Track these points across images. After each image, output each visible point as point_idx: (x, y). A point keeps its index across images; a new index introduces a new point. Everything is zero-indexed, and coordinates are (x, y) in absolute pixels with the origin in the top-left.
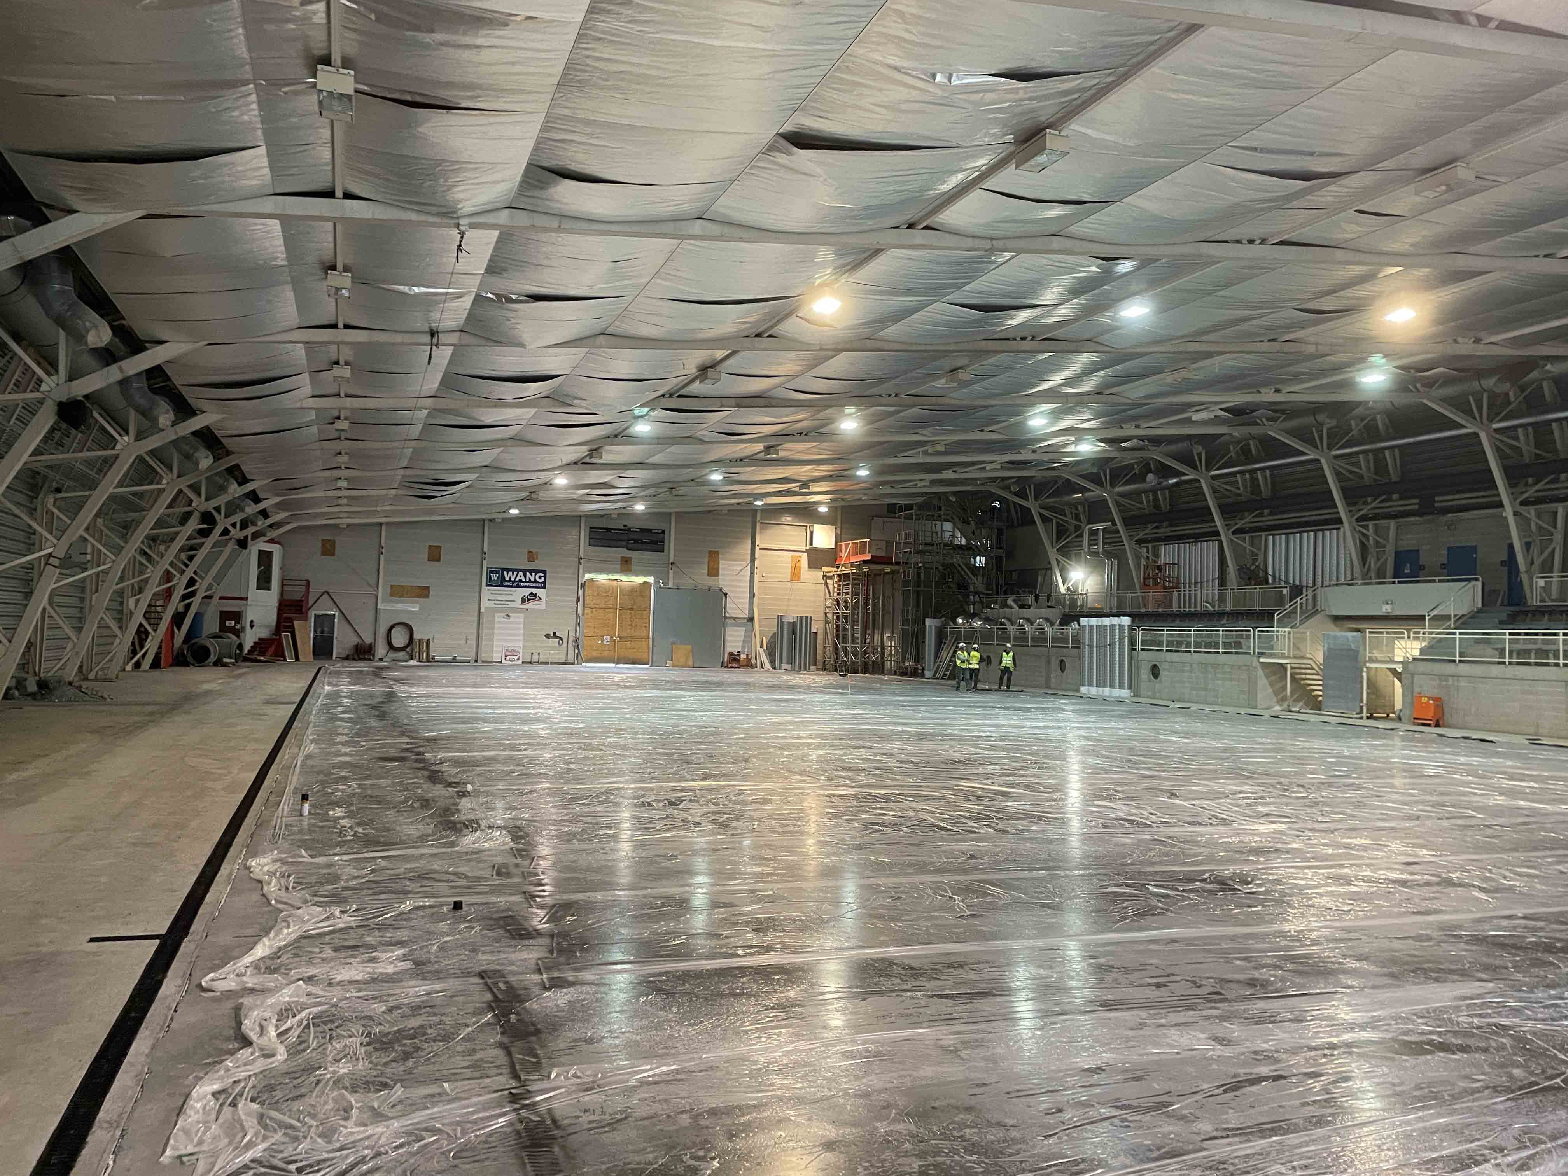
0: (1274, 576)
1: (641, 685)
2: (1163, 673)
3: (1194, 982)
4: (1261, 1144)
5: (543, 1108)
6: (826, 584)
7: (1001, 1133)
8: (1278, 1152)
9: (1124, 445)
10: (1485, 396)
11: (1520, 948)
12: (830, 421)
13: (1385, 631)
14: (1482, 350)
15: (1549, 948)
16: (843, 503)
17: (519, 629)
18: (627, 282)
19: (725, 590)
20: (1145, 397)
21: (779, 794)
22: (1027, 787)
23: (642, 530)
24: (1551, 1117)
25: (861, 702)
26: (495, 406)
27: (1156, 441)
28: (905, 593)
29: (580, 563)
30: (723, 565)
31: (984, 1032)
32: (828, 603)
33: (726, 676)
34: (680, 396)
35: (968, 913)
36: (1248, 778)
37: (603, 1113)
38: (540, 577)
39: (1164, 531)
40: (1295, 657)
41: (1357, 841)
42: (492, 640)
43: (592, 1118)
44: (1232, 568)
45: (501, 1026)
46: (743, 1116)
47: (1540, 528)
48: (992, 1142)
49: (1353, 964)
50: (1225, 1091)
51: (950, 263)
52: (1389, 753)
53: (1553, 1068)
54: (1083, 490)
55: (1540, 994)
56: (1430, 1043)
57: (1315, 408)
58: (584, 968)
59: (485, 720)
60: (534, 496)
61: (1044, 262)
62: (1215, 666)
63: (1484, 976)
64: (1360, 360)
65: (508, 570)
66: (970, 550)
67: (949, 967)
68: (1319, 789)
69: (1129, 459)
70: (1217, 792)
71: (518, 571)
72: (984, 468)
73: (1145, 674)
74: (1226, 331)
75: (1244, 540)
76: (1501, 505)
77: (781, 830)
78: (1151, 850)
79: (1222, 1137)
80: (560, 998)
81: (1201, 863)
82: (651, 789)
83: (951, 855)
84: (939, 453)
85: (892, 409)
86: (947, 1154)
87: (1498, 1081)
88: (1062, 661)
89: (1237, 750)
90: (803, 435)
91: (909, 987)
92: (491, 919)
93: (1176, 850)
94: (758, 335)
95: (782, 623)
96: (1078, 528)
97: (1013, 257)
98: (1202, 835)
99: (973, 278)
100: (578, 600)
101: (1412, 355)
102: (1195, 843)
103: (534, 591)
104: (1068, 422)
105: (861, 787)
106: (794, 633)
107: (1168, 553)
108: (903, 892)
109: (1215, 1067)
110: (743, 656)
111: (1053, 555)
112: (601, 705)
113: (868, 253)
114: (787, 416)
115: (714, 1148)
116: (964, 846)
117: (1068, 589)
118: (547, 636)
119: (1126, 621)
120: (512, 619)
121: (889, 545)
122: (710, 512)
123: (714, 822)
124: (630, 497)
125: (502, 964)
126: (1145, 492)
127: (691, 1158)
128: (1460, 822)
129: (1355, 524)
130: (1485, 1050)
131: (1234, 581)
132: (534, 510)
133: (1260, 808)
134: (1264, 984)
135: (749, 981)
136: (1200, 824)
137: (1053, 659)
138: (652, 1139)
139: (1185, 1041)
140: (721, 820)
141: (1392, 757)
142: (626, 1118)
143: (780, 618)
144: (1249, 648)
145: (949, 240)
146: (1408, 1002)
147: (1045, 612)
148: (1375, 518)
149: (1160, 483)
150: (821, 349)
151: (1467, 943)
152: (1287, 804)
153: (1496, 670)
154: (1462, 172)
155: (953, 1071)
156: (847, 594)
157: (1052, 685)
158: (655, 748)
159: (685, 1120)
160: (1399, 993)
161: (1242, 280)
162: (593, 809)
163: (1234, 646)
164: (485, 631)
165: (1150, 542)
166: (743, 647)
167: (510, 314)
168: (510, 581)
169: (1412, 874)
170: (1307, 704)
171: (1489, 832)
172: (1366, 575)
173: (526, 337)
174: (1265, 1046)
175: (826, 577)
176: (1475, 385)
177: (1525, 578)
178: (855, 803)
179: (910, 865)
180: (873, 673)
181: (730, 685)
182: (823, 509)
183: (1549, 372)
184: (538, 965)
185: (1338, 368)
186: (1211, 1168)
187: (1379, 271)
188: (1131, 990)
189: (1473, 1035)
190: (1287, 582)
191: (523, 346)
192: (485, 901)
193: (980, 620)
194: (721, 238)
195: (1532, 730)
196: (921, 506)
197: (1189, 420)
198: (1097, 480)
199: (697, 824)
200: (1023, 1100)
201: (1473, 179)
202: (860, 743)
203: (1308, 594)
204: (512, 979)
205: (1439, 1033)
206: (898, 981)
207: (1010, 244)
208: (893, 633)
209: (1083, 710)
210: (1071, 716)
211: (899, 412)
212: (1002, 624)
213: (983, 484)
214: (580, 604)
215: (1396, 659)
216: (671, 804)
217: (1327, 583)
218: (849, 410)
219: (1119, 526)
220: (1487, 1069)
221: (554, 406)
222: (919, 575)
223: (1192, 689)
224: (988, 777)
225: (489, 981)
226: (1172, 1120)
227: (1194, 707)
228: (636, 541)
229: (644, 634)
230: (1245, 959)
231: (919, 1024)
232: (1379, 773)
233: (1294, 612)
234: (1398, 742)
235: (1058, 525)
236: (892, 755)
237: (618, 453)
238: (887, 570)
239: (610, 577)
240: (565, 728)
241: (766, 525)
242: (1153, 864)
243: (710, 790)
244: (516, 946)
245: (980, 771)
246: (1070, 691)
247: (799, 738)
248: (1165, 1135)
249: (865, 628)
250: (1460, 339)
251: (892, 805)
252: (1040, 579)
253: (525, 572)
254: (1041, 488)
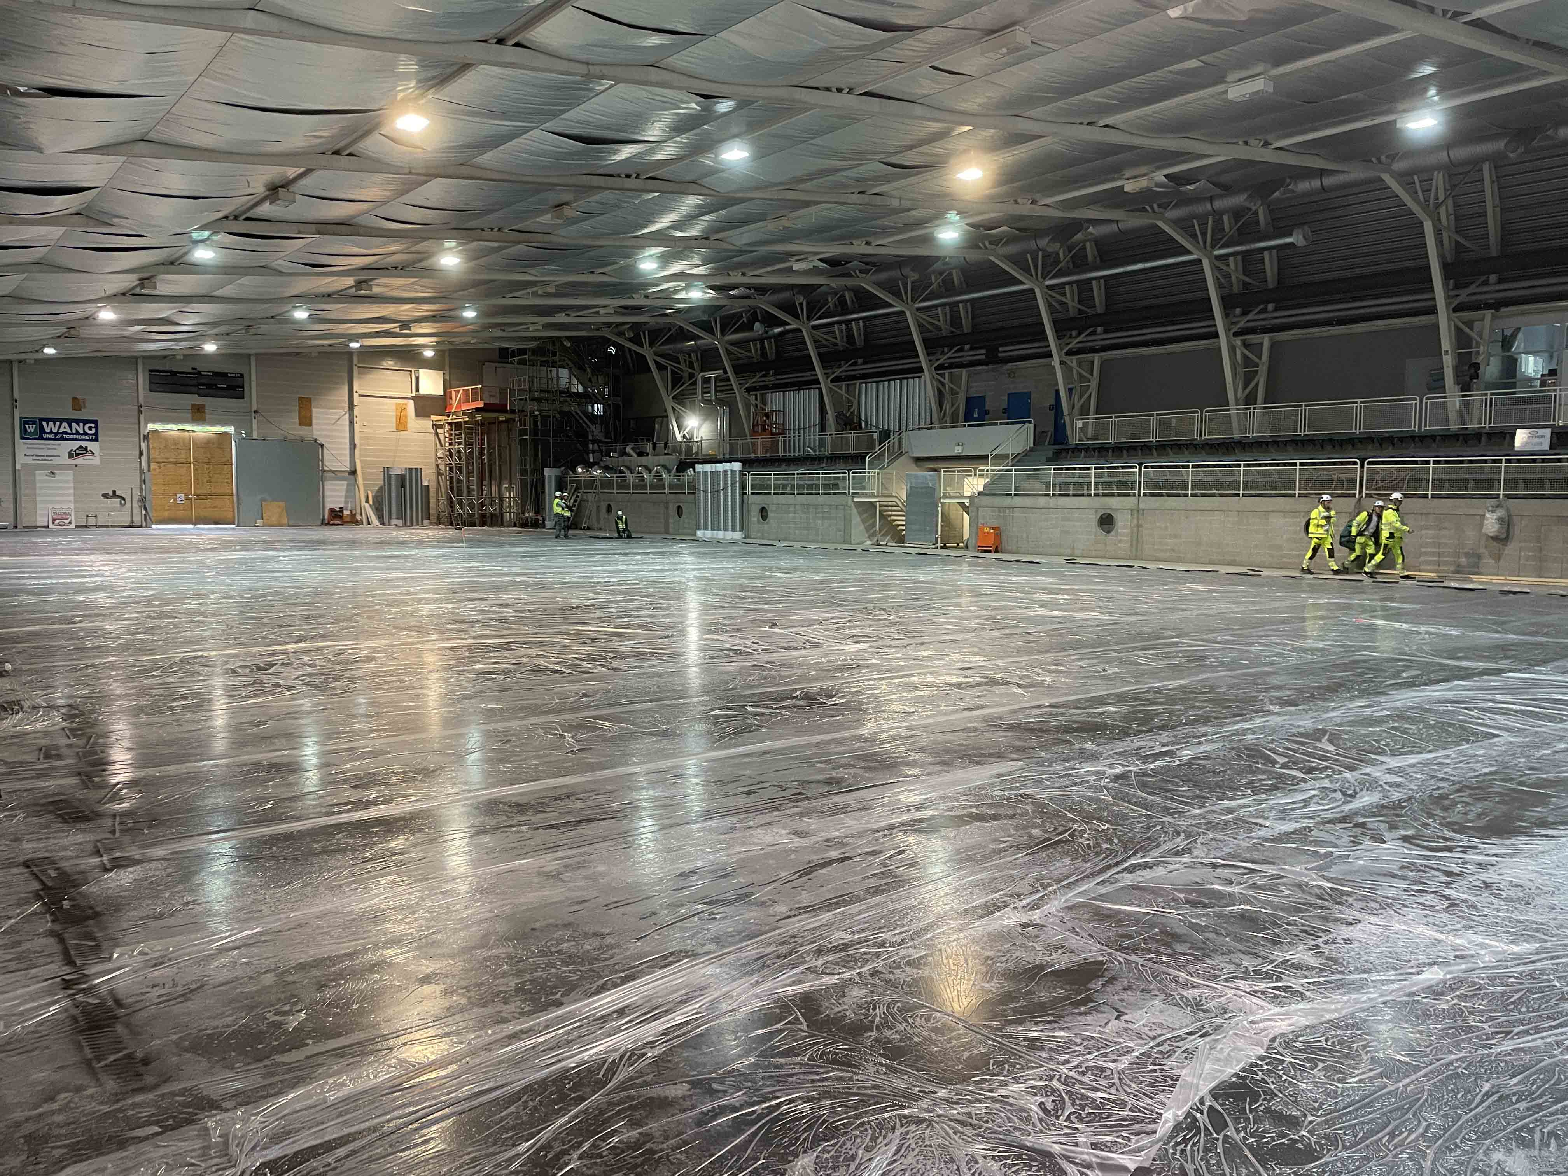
0: (866, 422)
1: (226, 546)
2: (770, 515)
3: (781, 787)
4: (826, 916)
5: (104, 990)
6: (437, 434)
7: (597, 943)
8: (841, 921)
9: (732, 292)
10: (1040, 253)
11: (1042, 731)
12: (429, 255)
13: (957, 468)
14: (1038, 211)
15: (1068, 730)
16: (452, 347)
17: (69, 488)
18: (166, 79)
19: (321, 440)
20: (748, 244)
21: (385, 651)
22: (642, 626)
23: (216, 374)
24: (1058, 864)
25: (478, 555)
26: (11, 223)
27: (761, 289)
28: (522, 442)
29: (140, 412)
30: (317, 413)
31: (586, 853)
32: (440, 454)
33: (327, 533)
34: (247, 219)
35: (578, 747)
36: (840, 605)
37: (175, 985)
38: (90, 428)
39: (771, 379)
40: (883, 496)
41: (925, 654)
42: (35, 501)
43: (163, 992)
44: (830, 415)
45: (52, 914)
46: (334, 965)
47: (1080, 375)
48: (588, 951)
49: (914, 756)
50: (800, 877)
51: (549, 88)
52: (956, 577)
53: (1063, 825)
54: (695, 337)
55: (1057, 767)
56: (970, 815)
57: (901, 262)
58: (154, 845)
59: (29, 592)
60: (73, 332)
61: (645, 94)
62: (816, 507)
63: (1015, 756)
64: (937, 217)
65: (48, 420)
66: (588, 398)
67: (555, 800)
68: (897, 611)
69: (738, 307)
70: (811, 620)
71: (61, 421)
72: (598, 312)
73: (755, 516)
74: (820, 180)
75: (841, 388)
76: (1049, 355)
77: (385, 687)
78: (750, 676)
79: (795, 916)
80: (125, 878)
81: (794, 683)
82: (236, 656)
83: (562, 696)
84: (549, 295)
85: (496, 244)
86: (544, 969)
87: (1020, 840)
88: (679, 507)
89: (831, 582)
90: (399, 269)
91: (515, 822)
92: (36, 805)
93: (773, 673)
94: (337, 153)
95: (389, 476)
96: (691, 376)
97: (612, 86)
98: (796, 659)
99: (572, 106)
100: (141, 454)
101: (981, 213)
102: (791, 666)
103: (84, 444)
104: (677, 267)
105: (474, 638)
106: (403, 486)
107: (774, 401)
108: (512, 735)
109: (793, 857)
110: (346, 512)
111: (669, 403)
112: (175, 570)
113: (455, 68)
114: (378, 247)
115: (300, 1000)
116: (577, 686)
117: (684, 436)
118: (105, 496)
119: (737, 466)
120: (57, 477)
121: (503, 392)
122: (297, 354)
123: (308, 684)
124: (197, 335)
125: (51, 851)
126: (754, 340)
127: (275, 1014)
128: (1007, 631)
129: (934, 372)
130: (1012, 817)
131: (833, 428)
132: (75, 349)
133: (847, 631)
134: (838, 782)
135: (345, 837)
136: (795, 648)
137: (671, 505)
138: (231, 1002)
139: (769, 839)
140: (317, 682)
141: (960, 580)
142: (202, 986)
143: (386, 471)
144: (845, 488)
145: (542, 61)
146: (953, 783)
147: (662, 459)
148: (951, 366)
149: (766, 332)
150: (410, 173)
151: (1005, 730)
152: (870, 626)
153: (1042, 501)
154: (1020, 35)
155: (555, 893)
156: (460, 444)
157: (671, 530)
158: (241, 612)
159: (269, 979)
160: (949, 777)
161: (832, 129)
162: (166, 680)
163: (832, 487)
164: (23, 491)
165: (757, 390)
166: (346, 502)
167: (18, 110)
168: (51, 432)
169: (966, 677)
170: (893, 538)
171: (1030, 638)
172: (942, 420)
173: (43, 139)
174: (837, 834)
175: (436, 426)
176: (1032, 245)
177: (1067, 419)
178: (467, 654)
179: (522, 709)
180: (491, 525)
181: (334, 543)
182: (429, 353)
183: (1091, 234)
184: (96, 847)
185: (919, 223)
186: (783, 943)
187: (953, 130)
188: (725, 800)
189: (1003, 805)
190: (877, 427)
191: (39, 150)
192: (29, 787)
193: (600, 468)
194: (280, 35)
195: (1069, 551)
196: (534, 352)
197: (790, 270)
198: (707, 327)
199: (290, 688)
200: (619, 909)
201: (1029, 44)
202: (475, 595)
203: (893, 438)
204: (63, 864)
205: (977, 807)
206: (504, 818)
207: (606, 71)
208: (511, 484)
209: (699, 553)
210: (688, 558)
211: (500, 249)
212: (622, 472)
213: (597, 330)
214: (144, 458)
215: (966, 494)
216: (259, 668)
217: (910, 427)
218: (450, 244)
219: (730, 374)
220: (1013, 832)
221: (88, 225)
222: (536, 423)
223: (796, 528)
224: (606, 620)
225: (35, 869)
226: (754, 908)
227: (798, 545)
228: (209, 386)
229: (227, 490)
230: (825, 762)
231: (524, 855)
232: (947, 595)
233: (882, 454)
234: (965, 567)
235: (673, 372)
236: (508, 605)
237: (176, 283)
238: (502, 418)
239: (181, 427)
240: (130, 596)
241: (364, 370)
242: (752, 687)
243: (306, 652)
244: (69, 831)
245: (597, 615)
246: (687, 535)
247: (409, 594)
248: (746, 921)
249: (481, 479)
250: (1019, 200)
251: (506, 653)
252: (657, 426)
253: (70, 422)
254: (656, 334)
